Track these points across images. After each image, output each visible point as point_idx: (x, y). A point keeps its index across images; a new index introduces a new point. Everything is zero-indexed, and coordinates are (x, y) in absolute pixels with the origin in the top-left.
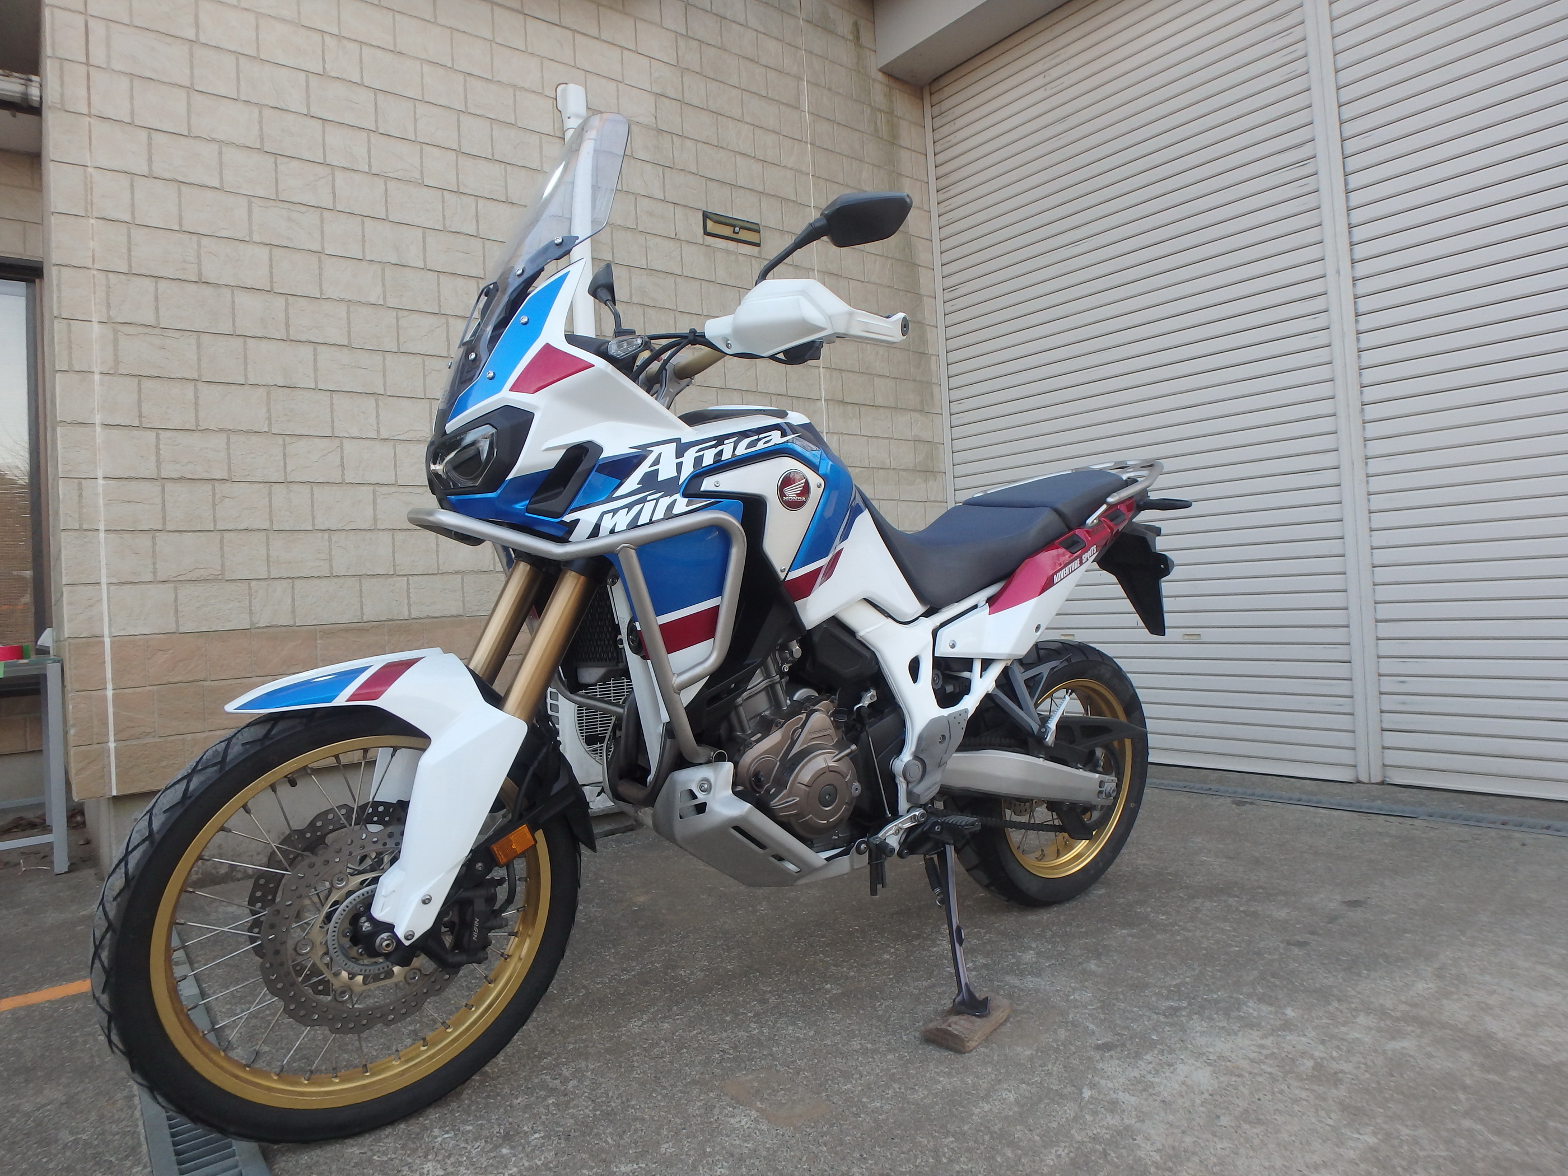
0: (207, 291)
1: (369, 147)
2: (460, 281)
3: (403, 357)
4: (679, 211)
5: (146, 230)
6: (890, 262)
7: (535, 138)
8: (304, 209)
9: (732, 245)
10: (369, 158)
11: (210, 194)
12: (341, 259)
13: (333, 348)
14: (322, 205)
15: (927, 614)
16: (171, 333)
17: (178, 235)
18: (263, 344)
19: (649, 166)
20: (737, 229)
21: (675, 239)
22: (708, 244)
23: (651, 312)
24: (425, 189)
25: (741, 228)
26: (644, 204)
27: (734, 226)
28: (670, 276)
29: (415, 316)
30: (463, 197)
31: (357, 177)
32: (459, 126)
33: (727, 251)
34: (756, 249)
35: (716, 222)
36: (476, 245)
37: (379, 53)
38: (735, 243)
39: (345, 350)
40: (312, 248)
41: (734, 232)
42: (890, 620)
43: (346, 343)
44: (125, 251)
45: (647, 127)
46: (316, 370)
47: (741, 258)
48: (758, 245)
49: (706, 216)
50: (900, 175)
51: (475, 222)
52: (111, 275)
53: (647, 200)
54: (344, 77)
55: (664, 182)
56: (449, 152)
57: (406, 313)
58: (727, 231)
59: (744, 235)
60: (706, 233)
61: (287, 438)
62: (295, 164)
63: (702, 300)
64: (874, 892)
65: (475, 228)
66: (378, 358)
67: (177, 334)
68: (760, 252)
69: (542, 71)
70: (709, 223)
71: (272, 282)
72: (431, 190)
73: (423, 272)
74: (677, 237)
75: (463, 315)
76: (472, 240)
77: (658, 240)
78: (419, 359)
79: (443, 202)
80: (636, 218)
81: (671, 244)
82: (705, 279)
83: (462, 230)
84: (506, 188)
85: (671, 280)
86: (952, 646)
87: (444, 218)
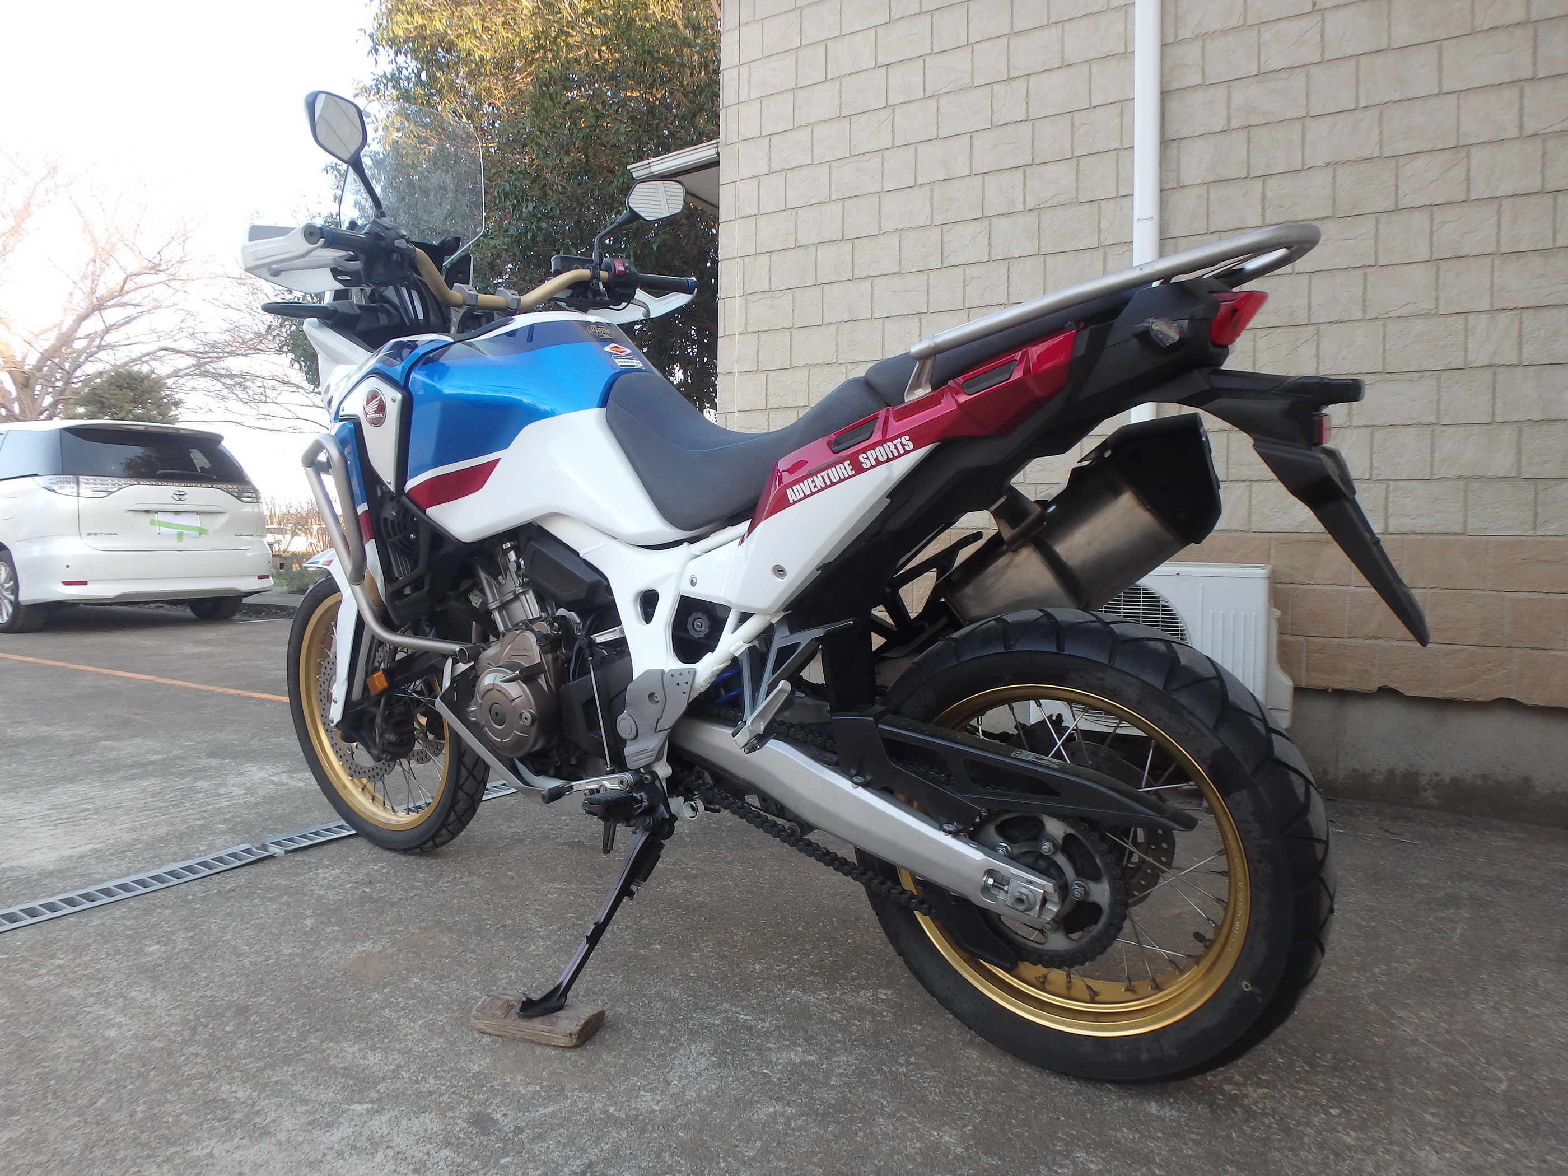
0: (800, 253)
1: (925, 72)
2: (1006, 176)
3: (946, 272)
5: (766, 217)
8: (868, 156)
10: (924, 83)
11: (805, 171)
12: (897, 192)
13: (887, 278)
14: (883, 147)
16: (777, 294)
17: (784, 213)
18: (836, 287)
21: (1315, 10)
23: (1262, 135)
24: (975, 91)
28: (1298, 70)
29: (959, 227)
30: (1014, 83)
31: (912, 107)
36: (1025, 130)
39: (896, 277)
40: (875, 190)
43: (897, 271)
44: (754, 237)
46: (872, 301)
51: (1024, 105)
52: (746, 259)
54: (906, 14)
56: (1000, 39)
57: (950, 226)
61: (849, 366)
62: (864, 117)
63: (1358, 85)
65: (1024, 111)
66: (923, 277)
67: (780, 294)
71: (843, 231)
72: (980, 90)
73: (969, 179)
74: (1317, 7)
75: (1007, 211)
76: (1021, 125)
77: (1283, 25)
78: (960, 271)
79: (992, 96)
80: (1245, 10)
81: (1305, 23)
82: (1367, 50)
83: (1010, 120)
84: (1062, 50)
85: (1301, 76)
86: (693, 584)
87: (992, 114)
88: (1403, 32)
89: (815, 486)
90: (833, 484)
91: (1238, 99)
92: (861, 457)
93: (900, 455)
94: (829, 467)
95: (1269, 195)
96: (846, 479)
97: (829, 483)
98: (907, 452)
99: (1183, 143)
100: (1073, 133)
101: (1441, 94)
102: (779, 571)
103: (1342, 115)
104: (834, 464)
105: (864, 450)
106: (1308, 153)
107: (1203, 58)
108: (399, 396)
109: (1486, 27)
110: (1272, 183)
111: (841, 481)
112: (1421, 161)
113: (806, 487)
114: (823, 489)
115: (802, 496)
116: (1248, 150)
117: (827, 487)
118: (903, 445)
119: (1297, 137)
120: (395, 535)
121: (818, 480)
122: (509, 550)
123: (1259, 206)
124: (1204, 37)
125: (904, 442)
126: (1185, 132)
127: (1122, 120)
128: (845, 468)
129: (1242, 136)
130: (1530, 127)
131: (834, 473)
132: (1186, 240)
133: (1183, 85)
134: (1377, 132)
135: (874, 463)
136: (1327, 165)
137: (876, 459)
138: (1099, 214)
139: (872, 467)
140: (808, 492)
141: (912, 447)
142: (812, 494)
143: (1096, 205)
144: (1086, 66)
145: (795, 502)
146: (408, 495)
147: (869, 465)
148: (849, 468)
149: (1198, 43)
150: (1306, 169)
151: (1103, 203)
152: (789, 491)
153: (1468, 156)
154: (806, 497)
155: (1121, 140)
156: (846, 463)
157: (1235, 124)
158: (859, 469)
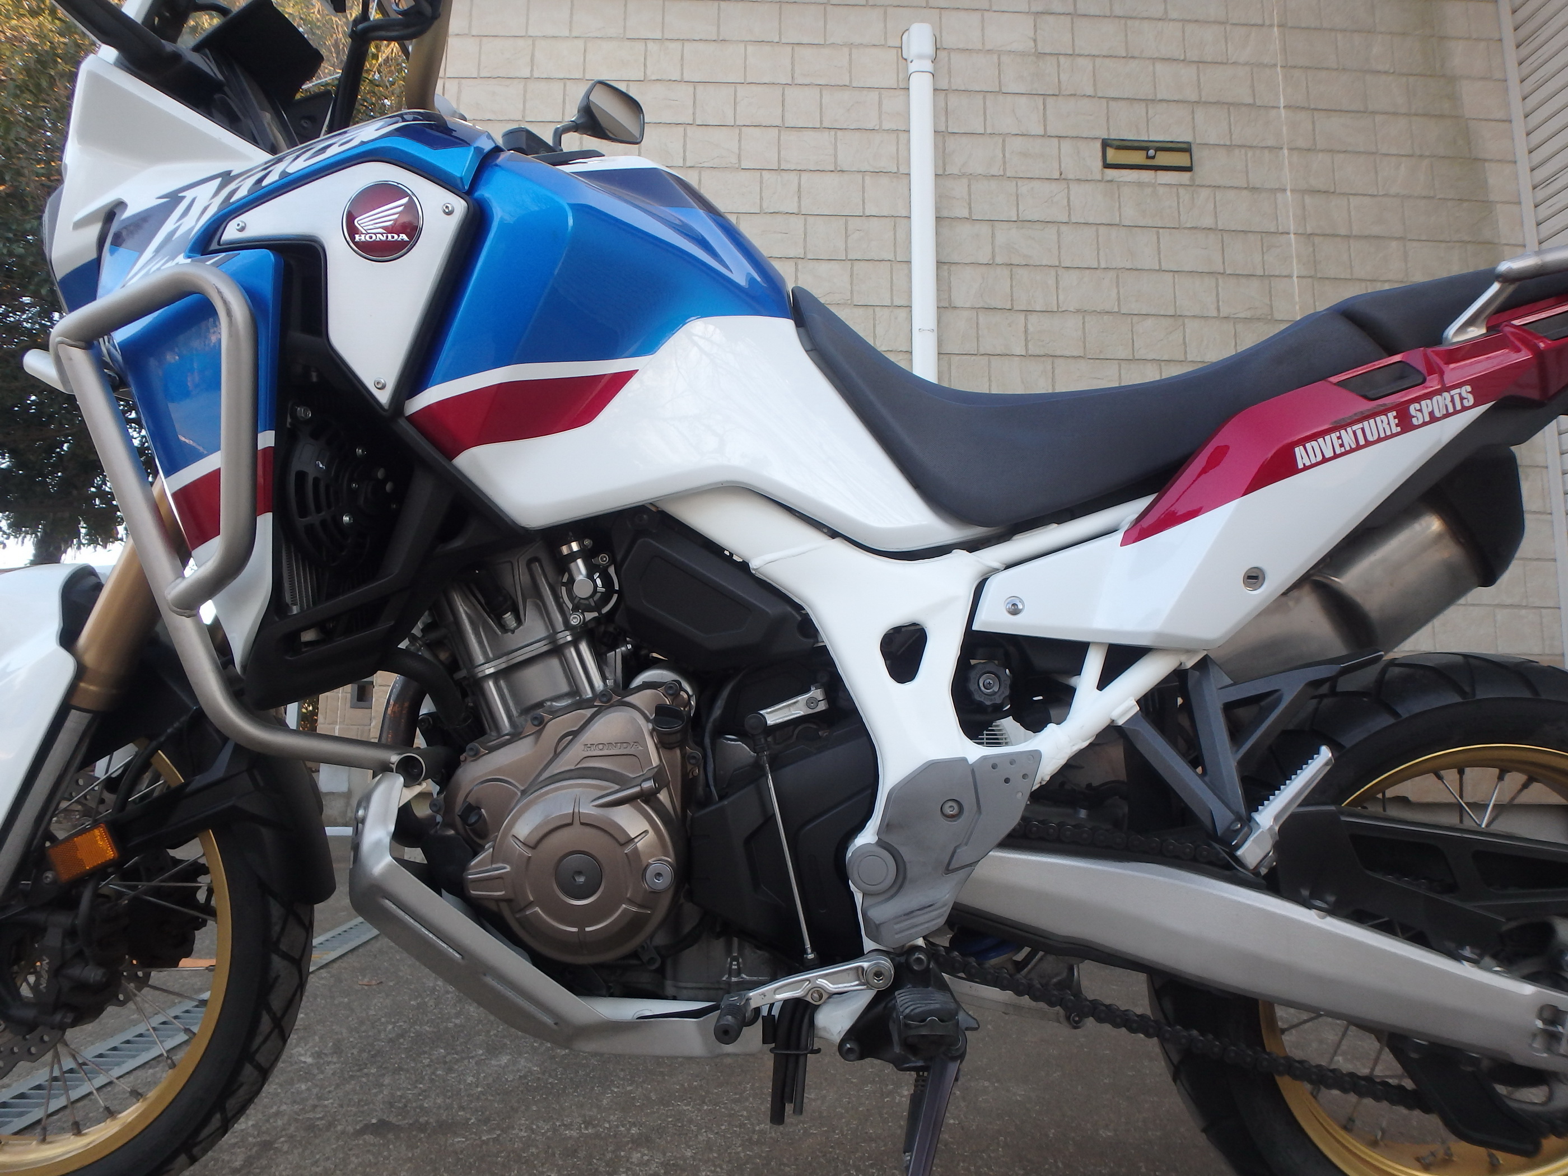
1: (685, 141)
4: (1066, 146)
6: (1426, 162)
7: (874, 95)
9: (1146, 175)
10: (684, 152)
15: (972, 546)
19: (1023, 100)
20: (1151, 152)
21: (1061, 178)
22: (1109, 178)
23: (1022, 273)
24: (743, 173)
25: (1158, 149)
26: (1017, 144)
27: (1147, 149)
28: (1050, 225)
30: (784, 174)
32: (783, 101)
33: (1140, 184)
34: (1186, 175)
35: (1119, 148)
36: (798, 223)
37: (701, 46)
38: (1151, 173)
41: (1148, 157)
42: (837, 544)
45: (1023, 54)
47: (1161, 190)
48: (1189, 169)
49: (1106, 144)
50: (1442, 38)
51: (796, 199)
53: (1020, 138)
54: (664, 77)
55: (1044, 114)
56: (770, 129)
58: (1137, 157)
59: (1164, 159)
60: (1107, 166)
63: (1098, 250)
64: (777, 1117)
65: (796, 205)
68: (1192, 179)
69: (885, 21)
70: (1111, 153)
72: (748, 173)
74: (1063, 176)
76: (793, 218)
77: (1036, 184)
79: (761, 182)
80: (1004, 163)
81: (1054, 187)
82: (1104, 222)
83: (781, 210)
84: (836, 156)
85: (1052, 230)
86: (1015, 611)
87: (761, 198)
88: (1130, 214)
89: (1342, 445)
90: (1368, 443)
91: (1001, 238)
92: (1413, 409)
93: (1456, 412)
94: (1367, 418)
95: (1031, 328)
96: (1387, 438)
97: (1362, 442)
98: (1465, 409)
99: (953, 268)
100: (847, 237)
101: (1160, 270)
102: (1256, 578)
103: (1088, 271)
104: (1373, 415)
105: (1417, 400)
106: (1061, 297)
107: (970, 195)
108: (459, 205)
109: (1189, 225)
110: (1033, 318)
111: (1380, 440)
112: (1149, 322)
113: (1326, 445)
114: (1352, 450)
115: (1320, 458)
116: (1011, 286)
117: (1359, 447)
118: (1462, 399)
119: (1051, 282)
120: (319, 510)
121: (1348, 437)
122: (573, 556)
123: (1023, 338)
124: (971, 177)
125: (1464, 395)
126: (955, 258)
127: (895, 234)
128: (1388, 422)
129: (1006, 272)
130: (1225, 311)
131: (1372, 428)
132: (958, 358)
133: (952, 215)
134: (1115, 291)
135: (1427, 419)
136: (1078, 311)
137: (1431, 414)
138: (874, 319)
139: (1425, 424)
140: (1329, 454)
141: (1472, 402)
142: (1336, 456)
143: (870, 310)
144: (860, 176)
145: (1306, 468)
146: (412, 419)
147: (1421, 421)
148: (1394, 422)
149: (965, 181)
150: (1059, 312)
151: (877, 309)
152: (1299, 451)
153: (1184, 325)
154: (1325, 460)
155: (895, 252)
156: (1392, 415)
157: (999, 260)
158: (1406, 424)
